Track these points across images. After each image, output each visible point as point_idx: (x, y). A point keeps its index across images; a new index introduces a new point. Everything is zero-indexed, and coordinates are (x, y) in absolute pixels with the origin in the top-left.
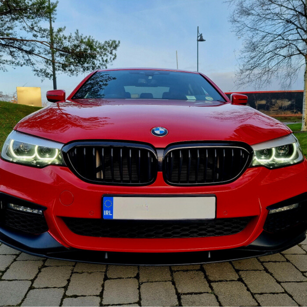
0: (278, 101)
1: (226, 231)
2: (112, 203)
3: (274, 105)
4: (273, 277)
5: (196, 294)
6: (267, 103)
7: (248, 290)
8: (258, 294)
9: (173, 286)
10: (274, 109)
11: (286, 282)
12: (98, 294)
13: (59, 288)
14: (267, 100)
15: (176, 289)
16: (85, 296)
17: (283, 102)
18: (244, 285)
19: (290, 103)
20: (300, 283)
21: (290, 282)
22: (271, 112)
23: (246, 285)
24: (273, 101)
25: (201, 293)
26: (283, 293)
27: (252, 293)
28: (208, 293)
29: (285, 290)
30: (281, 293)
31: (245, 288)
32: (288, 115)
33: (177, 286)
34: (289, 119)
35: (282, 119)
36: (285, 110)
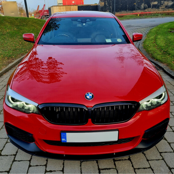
0: (165, 2)
1: (123, 142)
2: (66, 135)
3: (163, 5)
4: (146, 156)
5: (108, 169)
6: (158, 3)
7: (133, 166)
8: (137, 169)
9: (97, 164)
10: (162, 8)
11: (151, 160)
12: (62, 170)
13: (43, 166)
14: (158, 1)
15: (98, 166)
16: (55, 171)
17: (168, 3)
18: (131, 162)
19: (172, 3)
20: (158, 161)
21: (153, 160)
22: (160, 9)
23: (132, 163)
24: (162, 2)
25: (110, 169)
26: (149, 168)
27: (134, 168)
28: (113, 168)
29: (150, 166)
30: (148, 168)
31: (131, 165)
32: (170, 12)
33: (99, 164)
34: (171, 15)
35: (166, 15)
36: (169, 8)
